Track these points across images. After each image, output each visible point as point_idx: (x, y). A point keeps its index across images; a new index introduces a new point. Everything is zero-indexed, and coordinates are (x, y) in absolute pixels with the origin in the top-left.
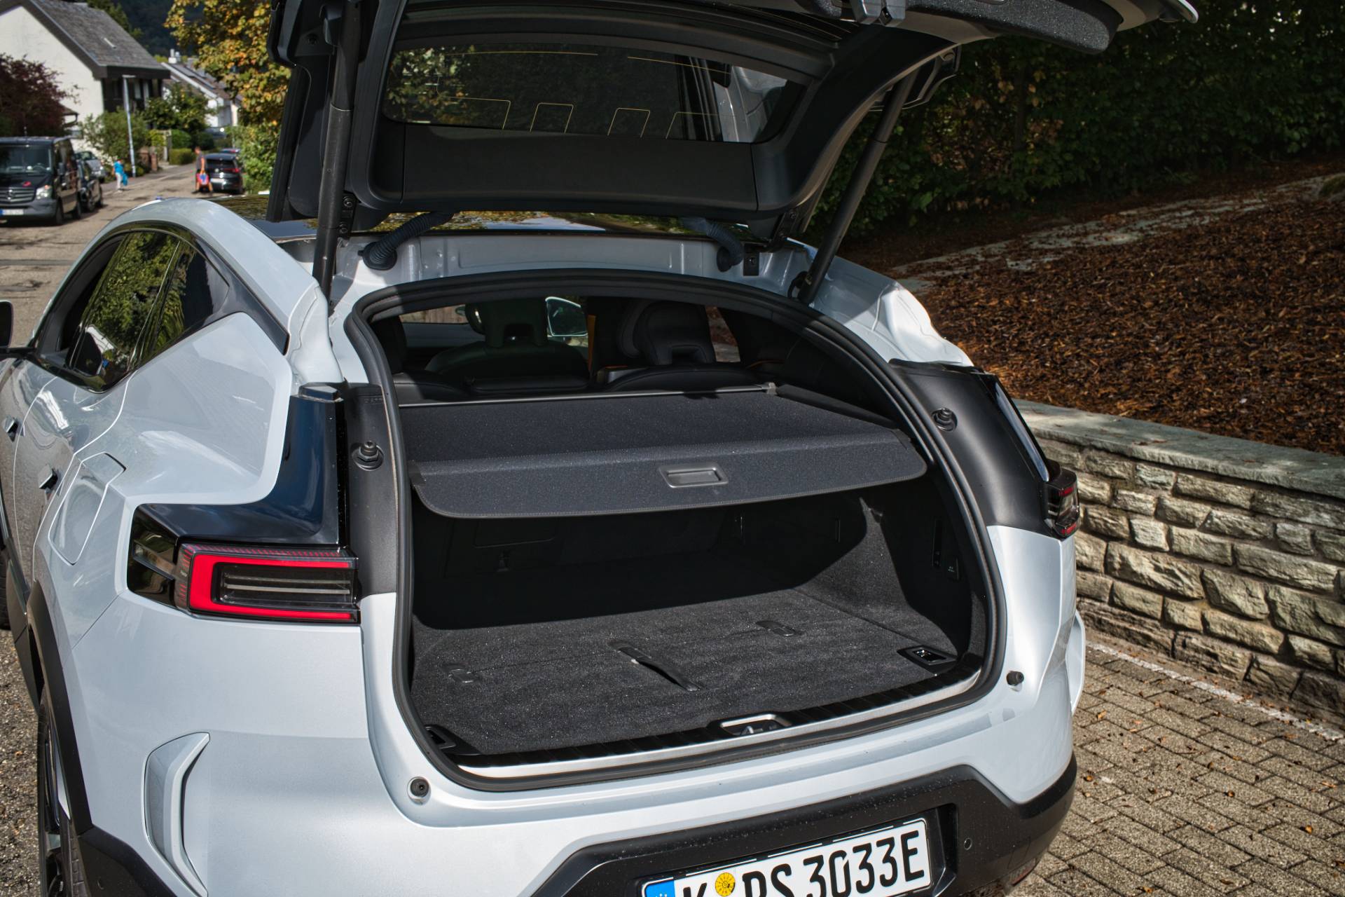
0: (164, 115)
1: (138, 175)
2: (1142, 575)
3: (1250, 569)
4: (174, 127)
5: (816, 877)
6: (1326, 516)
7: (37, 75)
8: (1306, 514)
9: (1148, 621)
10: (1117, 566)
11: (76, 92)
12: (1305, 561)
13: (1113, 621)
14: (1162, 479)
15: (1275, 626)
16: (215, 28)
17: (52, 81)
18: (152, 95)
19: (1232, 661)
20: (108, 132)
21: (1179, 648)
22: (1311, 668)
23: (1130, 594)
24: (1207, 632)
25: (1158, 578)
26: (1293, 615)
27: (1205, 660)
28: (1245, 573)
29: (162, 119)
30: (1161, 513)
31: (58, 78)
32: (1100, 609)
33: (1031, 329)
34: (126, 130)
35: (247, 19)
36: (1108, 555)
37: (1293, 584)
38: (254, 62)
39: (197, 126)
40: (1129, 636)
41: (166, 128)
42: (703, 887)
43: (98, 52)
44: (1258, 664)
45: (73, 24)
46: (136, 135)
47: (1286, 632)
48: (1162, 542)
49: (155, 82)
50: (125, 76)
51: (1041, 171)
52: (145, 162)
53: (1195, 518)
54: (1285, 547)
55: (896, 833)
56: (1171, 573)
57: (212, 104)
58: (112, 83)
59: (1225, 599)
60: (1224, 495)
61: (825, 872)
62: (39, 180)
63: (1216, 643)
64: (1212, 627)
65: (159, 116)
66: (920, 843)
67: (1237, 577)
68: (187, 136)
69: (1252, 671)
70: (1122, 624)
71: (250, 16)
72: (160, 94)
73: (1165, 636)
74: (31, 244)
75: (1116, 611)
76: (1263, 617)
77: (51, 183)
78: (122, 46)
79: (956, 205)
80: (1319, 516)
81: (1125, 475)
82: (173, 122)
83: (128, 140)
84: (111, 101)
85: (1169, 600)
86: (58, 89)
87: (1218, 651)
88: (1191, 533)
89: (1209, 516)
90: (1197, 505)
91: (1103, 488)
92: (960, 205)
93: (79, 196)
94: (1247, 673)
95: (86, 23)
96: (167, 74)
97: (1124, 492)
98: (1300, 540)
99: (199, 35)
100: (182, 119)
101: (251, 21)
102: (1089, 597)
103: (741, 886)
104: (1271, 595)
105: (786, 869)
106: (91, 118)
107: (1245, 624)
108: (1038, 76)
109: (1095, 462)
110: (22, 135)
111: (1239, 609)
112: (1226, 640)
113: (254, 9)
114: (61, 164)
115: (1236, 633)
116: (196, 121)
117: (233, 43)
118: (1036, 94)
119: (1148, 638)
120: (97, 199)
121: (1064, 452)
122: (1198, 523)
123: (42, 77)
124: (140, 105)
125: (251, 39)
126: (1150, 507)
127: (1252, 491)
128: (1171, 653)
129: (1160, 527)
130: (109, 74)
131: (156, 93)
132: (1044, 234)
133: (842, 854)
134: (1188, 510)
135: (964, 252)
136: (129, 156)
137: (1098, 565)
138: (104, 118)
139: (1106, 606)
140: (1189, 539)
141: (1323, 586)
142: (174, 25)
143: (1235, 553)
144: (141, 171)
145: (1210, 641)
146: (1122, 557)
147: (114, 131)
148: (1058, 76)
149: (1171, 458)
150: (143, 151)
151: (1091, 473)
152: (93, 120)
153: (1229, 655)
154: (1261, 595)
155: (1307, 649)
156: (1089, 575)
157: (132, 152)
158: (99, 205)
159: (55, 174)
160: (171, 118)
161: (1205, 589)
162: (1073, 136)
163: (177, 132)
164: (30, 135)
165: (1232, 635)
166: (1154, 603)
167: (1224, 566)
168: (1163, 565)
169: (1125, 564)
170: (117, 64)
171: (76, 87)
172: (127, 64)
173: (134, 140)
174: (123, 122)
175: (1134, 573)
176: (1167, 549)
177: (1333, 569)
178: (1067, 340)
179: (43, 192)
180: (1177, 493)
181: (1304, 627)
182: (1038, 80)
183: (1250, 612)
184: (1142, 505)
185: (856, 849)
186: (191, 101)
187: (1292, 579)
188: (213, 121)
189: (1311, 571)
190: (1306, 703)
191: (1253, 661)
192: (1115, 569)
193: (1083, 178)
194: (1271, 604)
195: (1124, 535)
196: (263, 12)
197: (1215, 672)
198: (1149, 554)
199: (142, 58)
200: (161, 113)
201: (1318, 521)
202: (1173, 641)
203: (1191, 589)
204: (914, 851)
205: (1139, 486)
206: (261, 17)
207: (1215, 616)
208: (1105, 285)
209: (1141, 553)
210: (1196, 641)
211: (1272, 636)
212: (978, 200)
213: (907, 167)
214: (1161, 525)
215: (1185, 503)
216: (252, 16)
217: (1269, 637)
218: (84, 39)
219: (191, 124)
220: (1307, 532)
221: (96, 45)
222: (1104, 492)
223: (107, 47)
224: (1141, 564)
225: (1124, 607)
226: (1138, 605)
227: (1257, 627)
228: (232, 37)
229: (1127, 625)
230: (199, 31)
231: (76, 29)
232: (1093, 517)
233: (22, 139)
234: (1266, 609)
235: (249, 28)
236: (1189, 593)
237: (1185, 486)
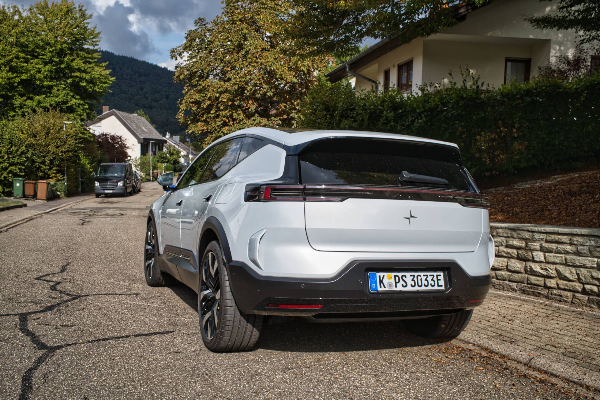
0: (164, 158)
1: (153, 181)
2: (537, 271)
3: (571, 264)
4: (167, 162)
5: (413, 280)
6: (592, 242)
7: (119, 140)
8: (587, 242)
9: (540, 288)
10: (529, 270)
11: (133, 147)
12: (587, 258)
13: (528, 290)
14: (542, 237)
15: (580, 283)
16: (195, 118)
17: (125, 142)
18: (159, 150)
19: (567, 297)
20: (142, 164)
21: (550, 295)
22: (592, 295)
23: (533, 279)
24: (559, 288)
25: (542, 272)
26: (585, 277)
27: (558, 298)
28: (569, 266)
29: (162, 159)
30: (542, 249)
31: (127, 141)
32: (524, 286)
33: (506, 206)
34: (149, 163)
35: (207, 115)
36: (526, 267)
37: (584, 267)
38: (209, 130)
39: (176, 162)
40: (534, 294)
41: (164, 163)
42: (384, 276)
43: (140, 133)
44: (575, 296)
45: (132, 122)
46: (153, 165)
47: (583, 284)
48: (542, 259)
49: (161, 145)
50: (151, 141)
51: (519, 161)
52: (156, 176)
53: (553, 249)
54: (581, 254)
55: (435, 274)
56: (546, 270)
57: (182, 154)
58: (145, 145)
59: (564, 276)
60: (561, 240)
61: (415, 279)
62: (119, 179)
63: (562, 291)
64: (560, 286)
65: (162, 158)
66: (442, 278)
67: (567, 267)
68: (172, 166)
69: (574, 299)
70: (531, 290)
71: (209, 113)
72: (162, 149)
73: (545, 292)
74: (116, 203)
75: (529, 286)
76: (576, 280)
77: (123, 180)
78: (149, 131)
79: (485, 174)
80: (591, 243)
81: (530, 238)
82: (167, 161)
83: (150, 167)
84: (144, 151)
85: (546, 279)
86: (127, 146)
87: (562, 294)
88: (551, 254)
89: (557, 248)
90: (553, 245)
91: (523, 243)
92: (486, 174)
93: (133, 186)
94: (572, 301)
95: (137, 122)
96: (165, 142)
97: (530, 244)
98: (585, 251)
99: (189, 121)
100: (171, 159)
101: (209, 115)
102: (520, 282)
103: (393, 278)
104: (578, 272)
105: (405, 277)
106: (136, 158)
107: (570, 283)
108: (516, 125)
109: (520, 234)
110: (114, 162)
111: (568, 278)
112: (565, 290)
113: (211, 110)
114: (128, 173)
115: (568, 287)
116: (176, 160)
117: (201, 123)
118: (516, 132)
119: (540, 293)
120: (138, 188)
121: (510, 233)
122: (554, 251)
123: (121, 141)
124: (154, 153)
125: (209, 122)
126: (538, 247)
127: (570, 237)
128: (547, 298)
129: (541, 254)
130: (144, 141)
131: (161, 149)
132: (520, 184)
133: (420, 276)
134: (550, 246)
135: (488, 190)
136: (150, 173)
137: (523, 271)
138: (141, 158)
139: (526, 285)
140: (551, 257)
141: (593, 266)
142: (179, 117)
143: (566, 259)
144: (154, 179)
145: (559, 291)
146: (530, 266)
147: (145, 163)
148: (525, 125)
149: (544, 230)
150: (155, 171)
151: (519, 238)
152: (137, 159)
153: (566, 295)
154: (575, 272)
155: (590, 288)
156: (519, 275)
157: (151, 171)
158: (139, 191)
159: (125, 177)
160: (166, 159)
161: (557, 273)
162: (532, 148)
163: (168, 164)
164: (117, 162)
165: (566, 288)
166: (541, 281)
167: (563, 264)
168: (543, 267)
169: (531, 269)
170: (147, 137)
171: (133, 145)
172: (151, 137)
173: (152, 167)
174: (149, 160)
175: (534, 271)
176: (544, 261)
177: (596, 260)
178: (519, 208)
179: (120, 184)
180: (547, 241)
181: (588, 281)
182: (517, 127)
183: (571, 278)
184: (536, 247)
185: (424, 275)
186: (175, 152)
187: (584, 265)
188: (182, 160)
189: (589, 261)
190: (591, 307)
191: (574, 296)
192: (528, 271)
193: (536, 164)
194: (578, 274)
195: (531, 259)
196: (214, 111)
197: (562, 302)
198: (539, 264)
199: (156, 135)
200: (162, 157)
201: (590, 244)
202: (548, 293)
203: (552, 274)
204: (440, 280)
205: (534, 240)
206: (213, 114)
207: (561, 282)
208: (536, 193)
209: (536, 264)
210: (555, 292)
211: (579, 286)
212: (494, 172)
213: (465, 159)
214: (542, 253)
215: (549, 244)
216: (210, 113)
217: (578, 286)
218: (135, 128)
219: (174, 161)
220: (587, 248)
221: (140, 130)
222: (523, 245)
223: (144, 131)
224: (536, 268)
225: (532, 284)
226: (536, 282)
227: (574, 284)
228: (202, 121)
229: (533, 290)
230: (189, 119)
231: (132, 124)
232: (520, 254)
233: (114, 164)
234: (576, 277)
235: (208, 118)
236: (552, 275)
237: (549, 239)
